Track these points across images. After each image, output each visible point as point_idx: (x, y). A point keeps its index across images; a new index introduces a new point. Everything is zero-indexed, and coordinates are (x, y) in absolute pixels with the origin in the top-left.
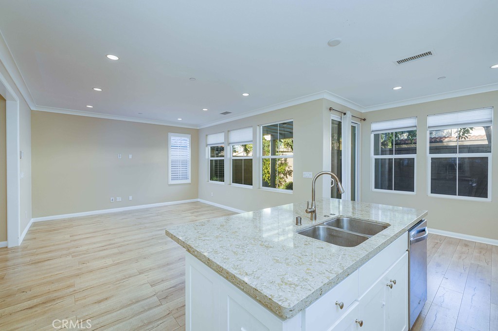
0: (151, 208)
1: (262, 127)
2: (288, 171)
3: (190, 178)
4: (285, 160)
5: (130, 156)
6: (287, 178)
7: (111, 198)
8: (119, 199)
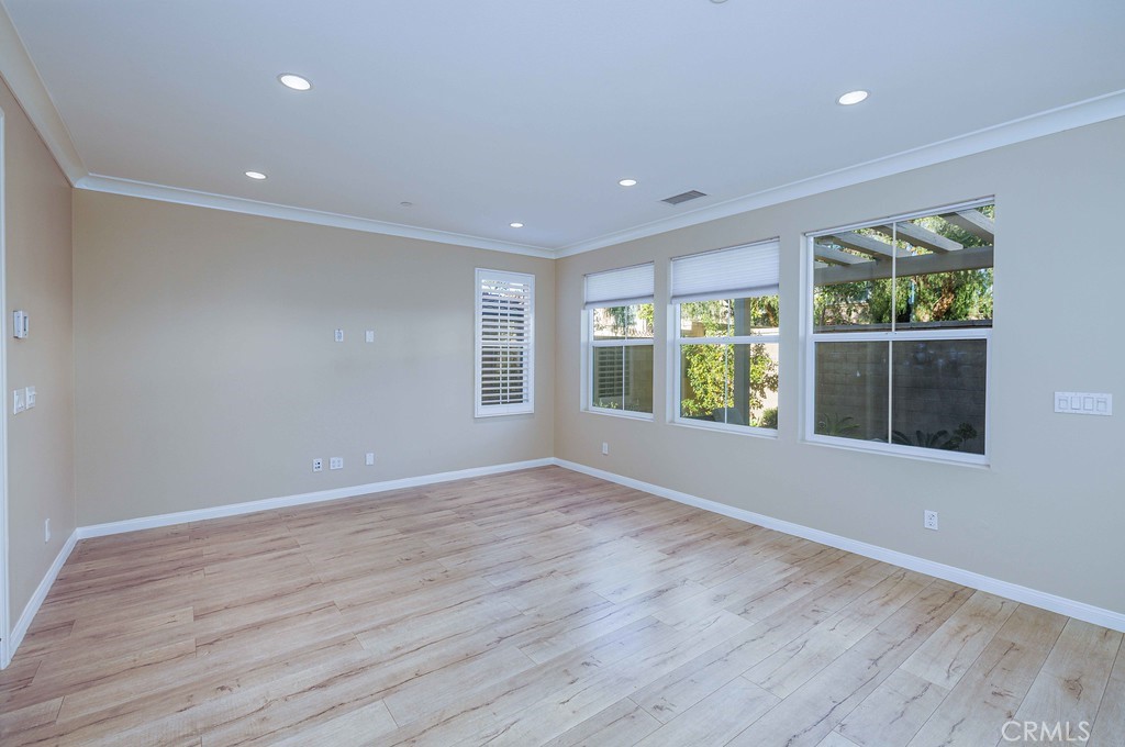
0: (430, 488)
1: (812, 239)
2: (769, 379)
3: (531, 398)
4: (759, 349)
5: (370, 336)
6: (764, 397)
7: (315, 461)
8: (337, 462)
